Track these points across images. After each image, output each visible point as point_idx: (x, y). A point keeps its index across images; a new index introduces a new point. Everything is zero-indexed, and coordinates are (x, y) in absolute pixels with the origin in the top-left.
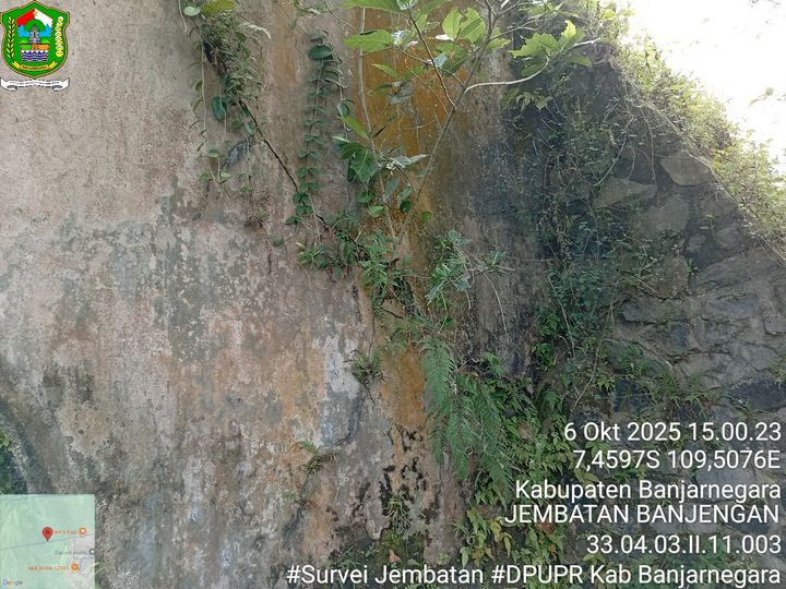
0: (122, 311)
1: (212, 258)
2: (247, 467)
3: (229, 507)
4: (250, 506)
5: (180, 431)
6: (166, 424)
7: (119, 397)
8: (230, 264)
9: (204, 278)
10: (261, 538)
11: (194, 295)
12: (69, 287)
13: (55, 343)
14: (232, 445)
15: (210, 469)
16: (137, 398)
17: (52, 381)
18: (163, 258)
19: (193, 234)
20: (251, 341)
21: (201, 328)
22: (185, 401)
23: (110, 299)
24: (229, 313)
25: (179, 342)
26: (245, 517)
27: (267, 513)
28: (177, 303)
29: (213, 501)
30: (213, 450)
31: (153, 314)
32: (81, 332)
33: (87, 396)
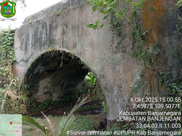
0: (107, 67)
1: (118, 58)
2: (123, 89)
3: (120, 94)
4: (123, 95)
5: (114, 83)
6: (112, 82)
7: (107, 78)
8: (121, 59)
9: (117, 61)
10: (124, 100)
11: (115, 64)
12: (102, 65)
13: (100, 71)
14: (120, 86)
15: (117, 88)
16: (109, 78)
17: (100, 76)
18: (111, 60)
19: (115, 56)
20: (124, 70)
21: (116, 69)
22: (114, 79)
23: (106, 66)
24: (120, 66)
25: (113, 71)
26: (122, 96)
27: (125, 97)
28: (113, 66)
29: (118, 93)
30: (118, 86)
31: (110, 67)
32: (103, 70)
33: (104, 77)
